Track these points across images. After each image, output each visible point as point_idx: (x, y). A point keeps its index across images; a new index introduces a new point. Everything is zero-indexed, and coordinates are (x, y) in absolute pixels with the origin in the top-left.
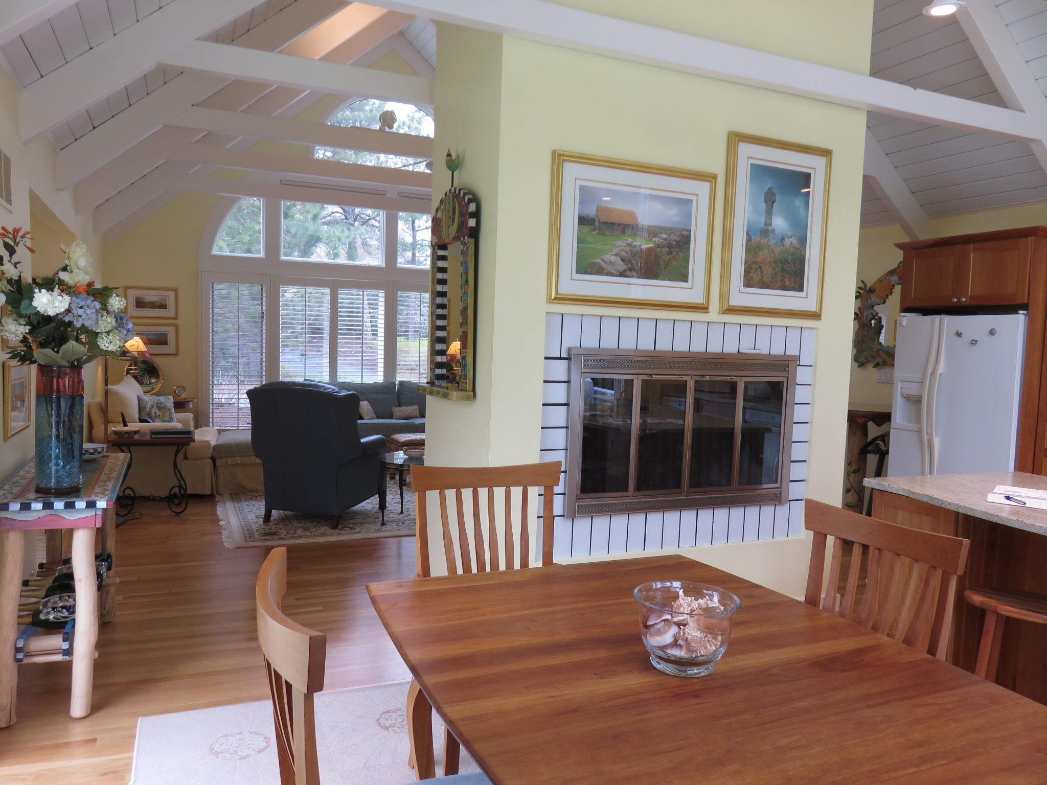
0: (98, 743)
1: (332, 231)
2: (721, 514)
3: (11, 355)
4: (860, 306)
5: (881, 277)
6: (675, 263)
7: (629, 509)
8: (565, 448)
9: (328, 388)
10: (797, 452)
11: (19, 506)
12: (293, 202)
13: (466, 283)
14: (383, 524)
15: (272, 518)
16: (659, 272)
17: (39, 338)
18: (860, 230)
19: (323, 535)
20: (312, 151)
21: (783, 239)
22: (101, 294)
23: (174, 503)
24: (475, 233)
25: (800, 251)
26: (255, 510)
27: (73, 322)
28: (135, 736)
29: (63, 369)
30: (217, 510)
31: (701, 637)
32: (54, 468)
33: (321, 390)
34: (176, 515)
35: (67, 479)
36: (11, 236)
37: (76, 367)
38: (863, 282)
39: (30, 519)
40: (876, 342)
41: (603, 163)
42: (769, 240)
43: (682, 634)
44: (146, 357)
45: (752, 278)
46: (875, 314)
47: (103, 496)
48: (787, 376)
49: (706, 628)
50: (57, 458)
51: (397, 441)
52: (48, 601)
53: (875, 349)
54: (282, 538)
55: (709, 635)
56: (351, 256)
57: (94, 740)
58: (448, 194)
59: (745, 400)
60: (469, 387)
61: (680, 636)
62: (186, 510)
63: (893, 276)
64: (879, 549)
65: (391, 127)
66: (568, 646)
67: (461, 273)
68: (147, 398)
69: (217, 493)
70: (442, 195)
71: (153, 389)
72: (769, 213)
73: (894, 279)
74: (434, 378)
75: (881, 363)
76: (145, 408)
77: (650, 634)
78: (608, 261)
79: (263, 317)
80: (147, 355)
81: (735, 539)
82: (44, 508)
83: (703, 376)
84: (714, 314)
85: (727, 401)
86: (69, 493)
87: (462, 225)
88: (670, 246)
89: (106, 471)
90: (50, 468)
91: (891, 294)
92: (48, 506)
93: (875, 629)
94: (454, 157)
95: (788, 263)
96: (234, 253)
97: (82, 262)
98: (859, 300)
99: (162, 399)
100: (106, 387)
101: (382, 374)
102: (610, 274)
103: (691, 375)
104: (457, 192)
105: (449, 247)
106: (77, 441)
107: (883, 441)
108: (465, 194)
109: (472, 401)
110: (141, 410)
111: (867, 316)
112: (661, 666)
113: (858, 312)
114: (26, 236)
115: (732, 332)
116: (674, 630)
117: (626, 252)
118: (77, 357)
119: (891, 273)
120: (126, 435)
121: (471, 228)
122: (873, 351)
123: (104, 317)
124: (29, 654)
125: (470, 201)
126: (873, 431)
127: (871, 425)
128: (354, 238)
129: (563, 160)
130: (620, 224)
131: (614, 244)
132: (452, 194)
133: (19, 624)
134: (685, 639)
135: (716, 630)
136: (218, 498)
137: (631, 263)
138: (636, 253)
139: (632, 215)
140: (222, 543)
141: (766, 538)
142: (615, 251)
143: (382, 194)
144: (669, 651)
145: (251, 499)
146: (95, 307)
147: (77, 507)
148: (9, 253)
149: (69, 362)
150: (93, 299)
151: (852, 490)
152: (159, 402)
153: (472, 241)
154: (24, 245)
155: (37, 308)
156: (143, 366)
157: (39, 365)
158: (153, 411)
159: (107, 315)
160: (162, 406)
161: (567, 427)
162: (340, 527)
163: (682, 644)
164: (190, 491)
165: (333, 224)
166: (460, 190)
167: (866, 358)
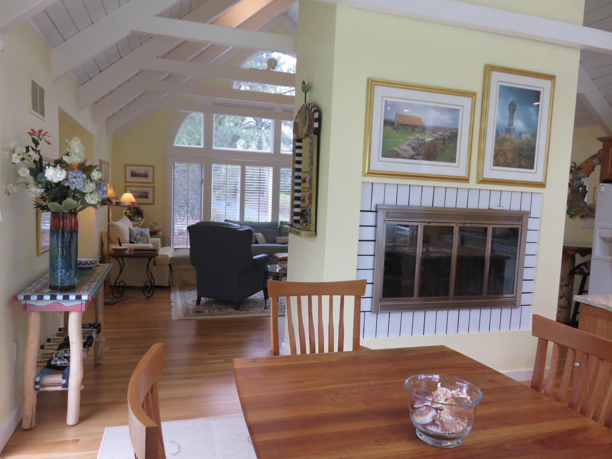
0: (80, 443)
1: (248, 133)
2: (475, 313)
3: (36, 206)
4: (572, 178)
5: (587, 160)
6: (447, 150)
7: (414, 308)
8: (372, 268)
9: (234, 226)
10: (527, 274)
11: (36, 297)
12: (224, 116)
13: (312, 163)
14: (266, 308)
15: (201, 302)
16: (437, 156)
17: (50, 196)
18: (574, 130)
19: (230, 313)
20: (231, 84)
21: (521, 135)
22: (87, 169)
23: (146, 290)
24: (318, 132)
25: (532, 143)
26: (191, 296)
27: (70, 186)
28: (102, 439)
29: (66, 215)
30: (171, 296)
31: (453, 420)
32: (60, 274)
33: (230, 227)
34: (147, 298)
35: (67, 281)
36: (37, 135)
37: (74, 213)
38: (574, 163)
39: (43, 305)
40: (582, 202)
41: (400, 86)
42: (511, 135)
43: (438, 416)
44: (135, 205)
45: (499, 160)
46: (582, 184)
47: (87, 292)
48: (522, 224)
49: (456, 414)
50: (62, 268)
51: (277, 258)
52: (58, 353)
53: (582, 206)
54: (205, 315)
55: (458, 419)
56: (259, 147)
57: (78, 441)
58: (302, 107)
59: (493, 237)
60: (313, 228)
61: (437, 418)
62: (154, 295)
63: (595, 159)
64: (587, 354)
65: (274, 68)
66: (359, 416)
67: (309, 157)
68: (133, 229)
69: (172, 286)
70: (299, 108)
71: (140, 224)
72: (511, 117)
73: (596, 161)
74: (293, 222)
75: (585, 215)
76: (133, 235)
77: (416, 414)
78: (403, 149)
79: (202, 182)
80: (136, 204)
81: (484, 329)
82: (51, 299)
83: (465, 223)
84: (473, 184)
85: (480, 237)
86: (67, 289)
87: (310, 126)
88: (444, 139)
89: (95, 275)
90: (57, 274)
91: (593, 171)
92: (53, 297)
93: (583, 412)
94: (306, 83)
95: (524, 150)
96: (190, 145)
97: (77, 150)
98: (571, 174)
99: (143, 230)
100: (109, 223)
101: (271, 217)
102: (404, 157)
103: (457, 223)
104: (308, 106)
105: (303, 140)
106: (73, 258)
107: (586, 266)
108: (312, 107)
109: (314, 237)
110: (131, 236)
111: (576, 185)
112: (423, 438)
113: (570, 183)
114: (46, 134)
115: (485, 195)
116: (433, 413)
117: (415, 143)
118: (74, 207)
119: (593, 157)
120: (120, 251)
121: (315, 128)
122: (579, 207)
123: (89, 184)
124: (43, 385)
125: (315, 111)
126: (579, 259)
127: (577, 256)
128: (261, 137)
129: (375, 85)
130: (410, 126)
131: (406, 139)
132: (304, 107)
133: (37, 366)
134: (441, 421)
135: (464, 416)
136: (172, 288)
137: (418, 150)
138: (421, 144)
139: (419, 119)
140: (171, 316)
141: (505, 329)
142: (408, 142)
143: (272, 109)
144: (429, 428)
145: (191, 290)
146: (83, 177)
147: (70, 299)
148: (35, 144)
149: (68, 210)
150: (82, 173)
151: (564, 297)
152: (141, 231)
153: (316, 137)
154: (44, 140)
155: (47, 178)
156: (134, 210)
157: (52, 212)
158: (138, 237)
159: (90, 182)
160: (143, 234)
161: (374, 255)
162: (240, 309)
163: (438, 424)
164: (157, 283)
165: (249, 128)
166: (309, 104)
167: (575, 212)
